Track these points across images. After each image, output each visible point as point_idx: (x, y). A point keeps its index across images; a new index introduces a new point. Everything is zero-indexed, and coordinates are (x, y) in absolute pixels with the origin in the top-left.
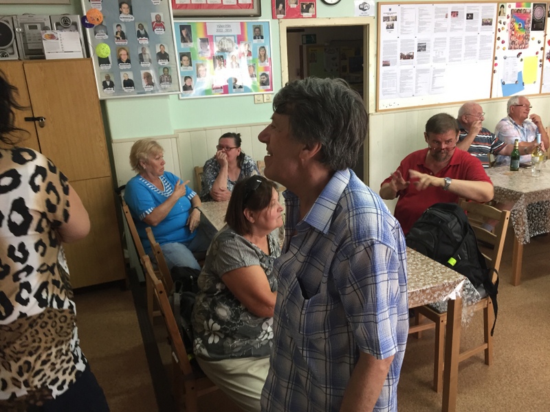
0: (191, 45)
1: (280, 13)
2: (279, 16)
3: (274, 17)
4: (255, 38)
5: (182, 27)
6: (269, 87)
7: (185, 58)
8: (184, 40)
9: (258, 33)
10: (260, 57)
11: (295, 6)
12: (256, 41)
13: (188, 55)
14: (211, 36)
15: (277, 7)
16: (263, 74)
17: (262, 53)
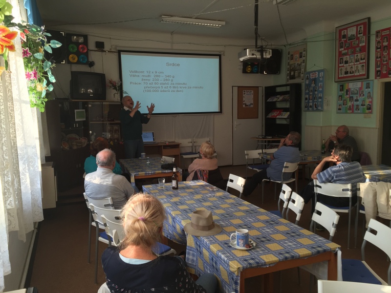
0: (343, 92)
1: (378, 76)
2: (377, 78)
3: (376, 78)
4: (366, 88)
5: (341, 86)
6: (370, 111)
7: (340, 97)
8: (341, 91)
9: (368, 87)
10: (368, 97)
11: (386, 72)
12: (366, 90)
13: (341, 96)
14: (350, 89)
15: (377, 73)
16: (369, 104)
17: (369, 95)
